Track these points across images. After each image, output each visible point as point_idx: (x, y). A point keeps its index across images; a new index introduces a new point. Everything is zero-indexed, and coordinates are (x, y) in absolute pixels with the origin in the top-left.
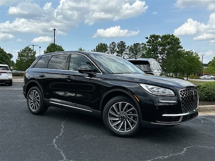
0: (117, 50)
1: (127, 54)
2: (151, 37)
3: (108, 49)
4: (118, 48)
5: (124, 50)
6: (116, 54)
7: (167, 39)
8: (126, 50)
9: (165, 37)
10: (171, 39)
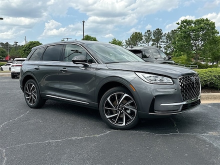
0: (153, 38)
1: (164, 42)
2: (183, 22)
3: (143, 38)
4: (154, 36)
5: (161, 38)
6: (151, 43)
7: (200, 23)
8: (163, 38)
9: (199, 22)
10: (205, 24)
